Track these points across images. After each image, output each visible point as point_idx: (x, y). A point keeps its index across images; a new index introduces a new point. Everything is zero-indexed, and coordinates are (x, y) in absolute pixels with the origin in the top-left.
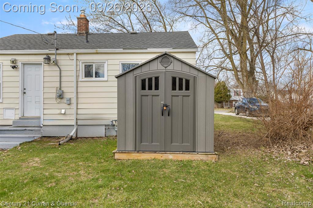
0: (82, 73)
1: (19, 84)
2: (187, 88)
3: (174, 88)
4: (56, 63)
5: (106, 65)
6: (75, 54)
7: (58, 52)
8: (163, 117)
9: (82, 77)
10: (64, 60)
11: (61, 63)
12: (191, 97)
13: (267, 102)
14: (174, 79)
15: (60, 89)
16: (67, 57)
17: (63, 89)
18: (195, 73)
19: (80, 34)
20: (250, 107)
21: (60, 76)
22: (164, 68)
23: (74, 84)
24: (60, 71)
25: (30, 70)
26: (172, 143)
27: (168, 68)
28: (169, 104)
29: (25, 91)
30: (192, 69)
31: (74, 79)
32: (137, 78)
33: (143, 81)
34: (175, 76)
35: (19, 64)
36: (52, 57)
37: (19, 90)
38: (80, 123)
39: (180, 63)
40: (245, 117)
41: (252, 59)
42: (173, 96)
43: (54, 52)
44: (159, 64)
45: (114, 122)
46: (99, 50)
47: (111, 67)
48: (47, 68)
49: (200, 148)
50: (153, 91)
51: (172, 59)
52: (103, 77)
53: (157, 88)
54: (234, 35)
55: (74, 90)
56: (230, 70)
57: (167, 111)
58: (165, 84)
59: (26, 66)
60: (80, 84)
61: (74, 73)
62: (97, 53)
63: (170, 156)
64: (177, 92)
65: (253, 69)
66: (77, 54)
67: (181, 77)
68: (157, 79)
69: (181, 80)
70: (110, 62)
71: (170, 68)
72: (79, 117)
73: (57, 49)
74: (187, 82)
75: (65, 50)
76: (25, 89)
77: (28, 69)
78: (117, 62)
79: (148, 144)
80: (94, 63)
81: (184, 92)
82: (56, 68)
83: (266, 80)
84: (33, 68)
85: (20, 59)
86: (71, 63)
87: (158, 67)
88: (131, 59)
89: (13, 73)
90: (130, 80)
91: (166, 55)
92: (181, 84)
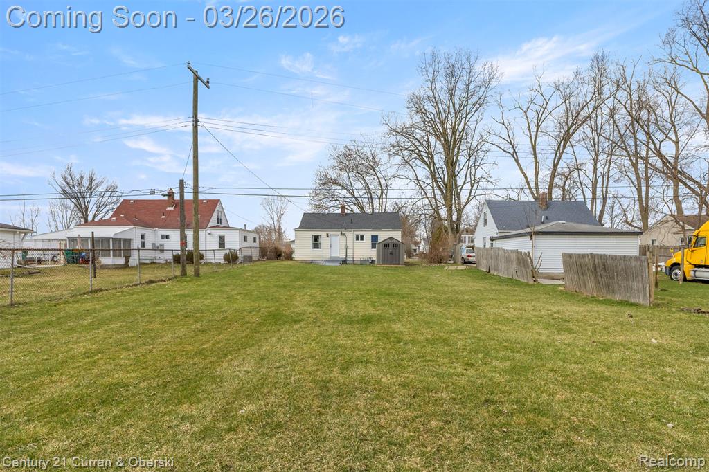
0: (355, 238)
1: (329, 244)
3: (393, 247)
4: (345, 235)
5: (365, 236)
8: (390, 255)
9: (355, 241)
10: (347, 234)
12: (398, 249)
15: (346, 245)
16: (349, 233)
18: (399, 243)
19: (342, 215)
21: (346, 240)
22: (391, 241)
23: (352, 244)
25: (334, 238)
26: (394, 262)
28: (392, 251)
29: (331, 246)
30: (398, 241)
31: (352, 241)
32: (383, 244)
33: (385, 245)
34: (393, 243)
35: (329, 235)
36: (343, 232)
37: (329, 246)
38: (355, 259)
39: (395, 240)
42: (393, 249)
43: (345, 230)
45: (369, 258)
46: (362, 229)
47: (367, 237)
48: (341, 237)
49: (400, 263)
51: (393, 239)
52: (364, 240)
53: (389, 247)
55: (352, 246)
57: (391, 253)
58: (391, 246)
59: (331, 236)
60: (354, 243)
61: (352, 239)
62: (362, 231)
66: (353, 231)
68: (389, 244)
70: (367, 234)
75: (349, 229)
78: (370, 234)
79: (386, 262)
80: (360, 235)
81: (396, 248)
82: (345, 237)
85: (330, 233)
86: (351, 235)
87: (389, 241)
88: (375, 233)
89: (328, 238)
90: (381, 244)
91: (391, 238)
92: (396, 245)
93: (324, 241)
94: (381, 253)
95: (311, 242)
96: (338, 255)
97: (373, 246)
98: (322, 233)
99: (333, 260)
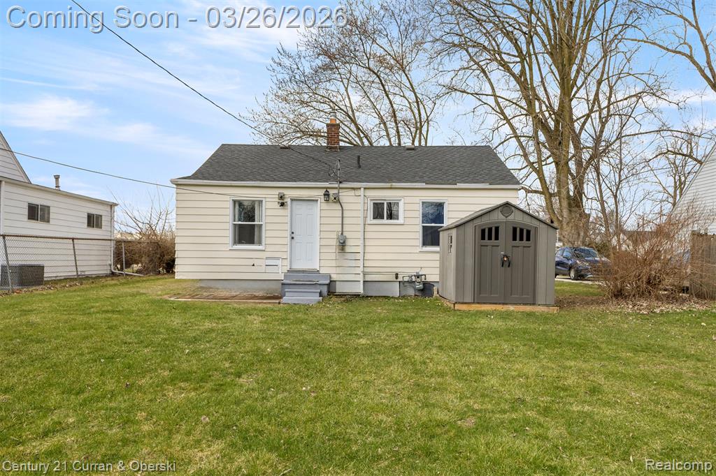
0: (370, 213)
1: (288, 227)
2: (528, 239)
3: (514, 239)
4: (337, 200)
5: (401, 204)
6: (362, 189)
7: (341, 185)
8: (503, 268)
9: (370, 220)
10: (346, 197)
11: (343, 199)
12: (532, 248)
13: (608, 256)
14: (515, 229)
15: (342, 234)
16: (352, 193)
17: (345, 234)
18: (536, 223)
19: (331, 148)
20: (576, 263)
21: (343, 217)
22: (504, 217)
23: (361, 228)
24: (343, 210)
25: (301, 209)
26: (511, 295)
27: (509, 218)
28: (509, 255)
29: (293, 235)
30: (533, 219)
31: (361, 221)
32: (477, 228)
33: (483, 231)
34: (515, 226)
35: (288, 201)
36: (331, 192)
37: (288, 234)
38: (369, 278)
39: (522, 213)
40: (570, 281)
41: (578, 173)
42: (513, 246)
43: (337, 186)
44: (500, 213)
45: (413, 277)
46: (394, 184)
47: (409, 207)
48: (325, 206)
49: (540, 299)
50: (493, 241)
51: (513, 208)
52: (398, 219)
53: (497, 238)
54: (544, 126)
55: (360, 235)
56: (536, 192)
57: (507, 263)
58: (505, 234)
59: (294, 203)
60: (368, 228)
61: (361, 214)
62: (391, 188)
63: (511, 308)
64: (518, 242)
65: (580, 192)
66: (365, 188)
67: (522, 227)
68: (497, 229)
69: (522, 230)
70: (408, 200)
71: (511, 218)
72: (367, 270)
73: (340, 182)
74: (528, 232)
75: (350, 183)
76: (293, 233)
77: (296, 205)
78: (417, 200)
79: (487, 295)
80: (385, 200)
81: (525, 242)
82: (337, 206)
83: (603, 210)
84: (304, 206)
85: (289, 194)
86: (357, 200)
87: (498, 217)
88: (434, 196)
89: (281, 211)
90: (470, 230)
91: (507, 205)
92: (522, 234)
93: (270, 217)
94: (470, 262)
95: (226, 221)
96: (315, 265)
97: (431, 237)
98: (265, 196)
99: (300, 280)
